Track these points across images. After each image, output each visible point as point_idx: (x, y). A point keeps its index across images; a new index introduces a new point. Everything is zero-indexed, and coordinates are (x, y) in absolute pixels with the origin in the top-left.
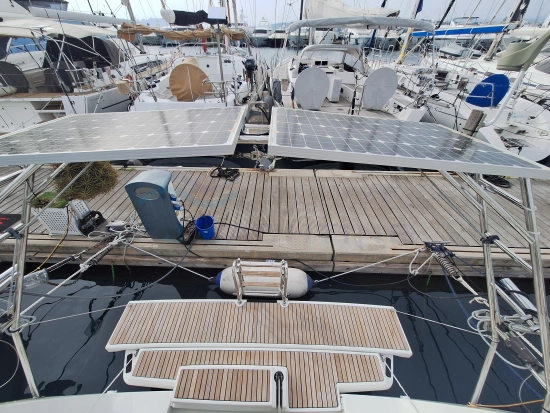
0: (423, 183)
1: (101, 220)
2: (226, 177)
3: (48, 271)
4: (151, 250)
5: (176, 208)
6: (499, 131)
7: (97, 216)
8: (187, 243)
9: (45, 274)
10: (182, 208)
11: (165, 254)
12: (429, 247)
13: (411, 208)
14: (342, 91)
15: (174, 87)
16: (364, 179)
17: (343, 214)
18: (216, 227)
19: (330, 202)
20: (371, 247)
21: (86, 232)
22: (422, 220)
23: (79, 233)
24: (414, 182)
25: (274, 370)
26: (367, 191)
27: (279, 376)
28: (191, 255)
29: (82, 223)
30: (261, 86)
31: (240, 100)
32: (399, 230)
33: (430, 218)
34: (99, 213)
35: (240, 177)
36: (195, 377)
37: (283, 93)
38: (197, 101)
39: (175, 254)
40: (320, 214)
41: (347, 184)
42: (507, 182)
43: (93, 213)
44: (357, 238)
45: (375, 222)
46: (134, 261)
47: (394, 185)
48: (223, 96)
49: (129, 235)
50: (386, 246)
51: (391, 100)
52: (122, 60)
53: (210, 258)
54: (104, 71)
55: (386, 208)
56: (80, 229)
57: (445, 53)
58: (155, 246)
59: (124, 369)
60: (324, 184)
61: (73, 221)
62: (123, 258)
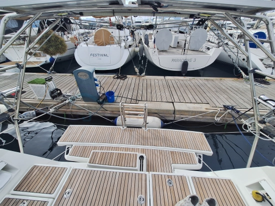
0: (221, 82)
1: (60, 94)
2: (121, 78)
3: (36, 112)
4: (84, 107)
5: (97, 85)
6: (262, 60)
7: (59, 92)
8: (101, 103)
9: (35, 113)
10: (99, 85)
11: (90, 108)
12: (226, 108)
13: (215, 92)
14: (178, 43)
15: (97, 40)
16: (190, 80)
17: (179, 94)
18: (115, 98)
19: (172, 89)
20: (194, 108)
21: (53, 97)
22: (221, 97)
23: (50, 98)
24: (217, 82)
25: (139, 154)
26: (192, 85)
27: (142, 158)
28: (103, 109)
29: (52, 93)
30: (138, 42)
31: (128, 46)
32: (209, 101)
33: (226, 96)
34: (60, 90)
35: (127, 79)
36: (99, 155)
37: (149, 40)
38: (107, 46)
39: (95, 109)
40: (168, 93)
41: (182, 82)
42: (268, 82)
43: (57, 90)
44: (187, 104)
45: (197, 98)
46: (75, 112)
47: (206, 83)
48: (119, 43)
49: (73, 100)
50: (203, 108)
51: (204, 45)
52: (73, 30)
53: (112, 111)
54: (64, 34)
55: (202, 92)
56: (51, 96)
57: (232, 27)
58: (86, 105)
59: (66, 151)
60: (170, 82)
61: (48, 92)
62: (70, 110)
